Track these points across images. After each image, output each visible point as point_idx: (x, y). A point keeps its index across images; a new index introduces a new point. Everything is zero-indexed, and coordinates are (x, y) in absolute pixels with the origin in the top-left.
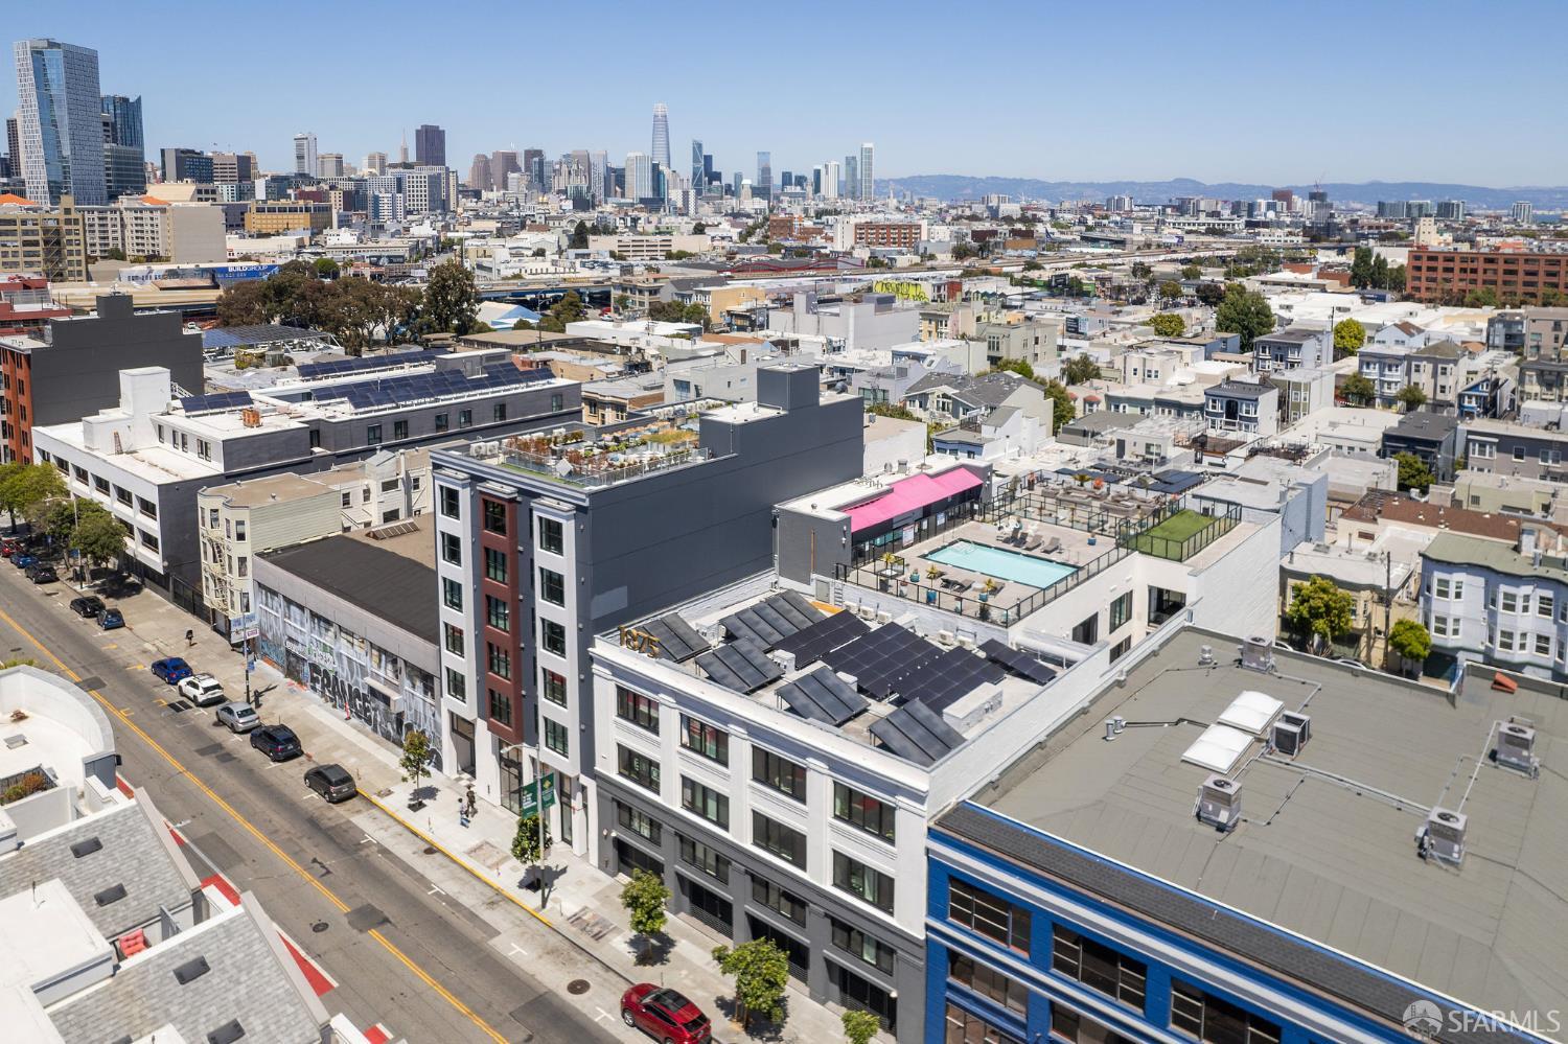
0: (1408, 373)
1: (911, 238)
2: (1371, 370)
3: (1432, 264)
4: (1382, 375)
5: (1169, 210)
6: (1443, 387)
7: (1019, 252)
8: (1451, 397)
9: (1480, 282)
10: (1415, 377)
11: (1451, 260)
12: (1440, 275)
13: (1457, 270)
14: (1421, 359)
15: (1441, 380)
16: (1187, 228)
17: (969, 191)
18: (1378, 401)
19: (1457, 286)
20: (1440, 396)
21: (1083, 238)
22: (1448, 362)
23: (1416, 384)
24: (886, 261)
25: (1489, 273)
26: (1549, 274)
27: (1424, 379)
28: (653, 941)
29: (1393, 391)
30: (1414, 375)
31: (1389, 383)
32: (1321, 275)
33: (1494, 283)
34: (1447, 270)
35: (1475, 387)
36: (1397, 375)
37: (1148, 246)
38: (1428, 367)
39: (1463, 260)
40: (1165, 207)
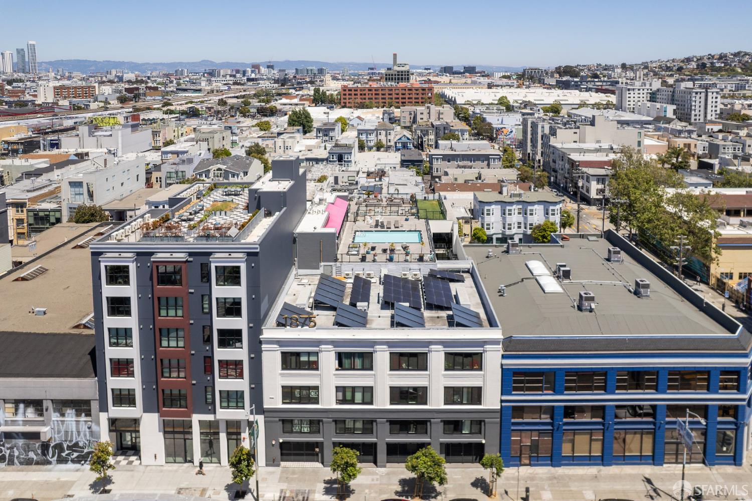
0: (377, 136)
1: (89, 93)
2: (363, 136)
3: (350, 92)
4: (367, 138)
5: (206, 75)
6: (390, 140)
7: (153, 98)
8: (392, 143)
9: (367, 99)
10: (379, 137)
11: (357, 91)
12: (353, 97)
13: (359, 95)
14: (381, 130)
15: (389, 137)
16: (223, 82)
17: (93, 68)
18: (366, 148)
19: (359, 101)
20: (389, 144)
21: (177, 89)
22: (391, 130)
23: (380, 140)
24: (83, 106)
25: (370, 95)
26: (389, 94)
27: (382, 137)
28: (336, 486)
29: (372, 144)
30: (379, 136)
31: (370, 141)
32: (301, 100)
33: (372, 99)
34: (355, 95)
35: (400, 139)
36: (372, 137)
37: (212, 91)
38: (383, 133)
39: (361, 90)
40: (204, 74)
